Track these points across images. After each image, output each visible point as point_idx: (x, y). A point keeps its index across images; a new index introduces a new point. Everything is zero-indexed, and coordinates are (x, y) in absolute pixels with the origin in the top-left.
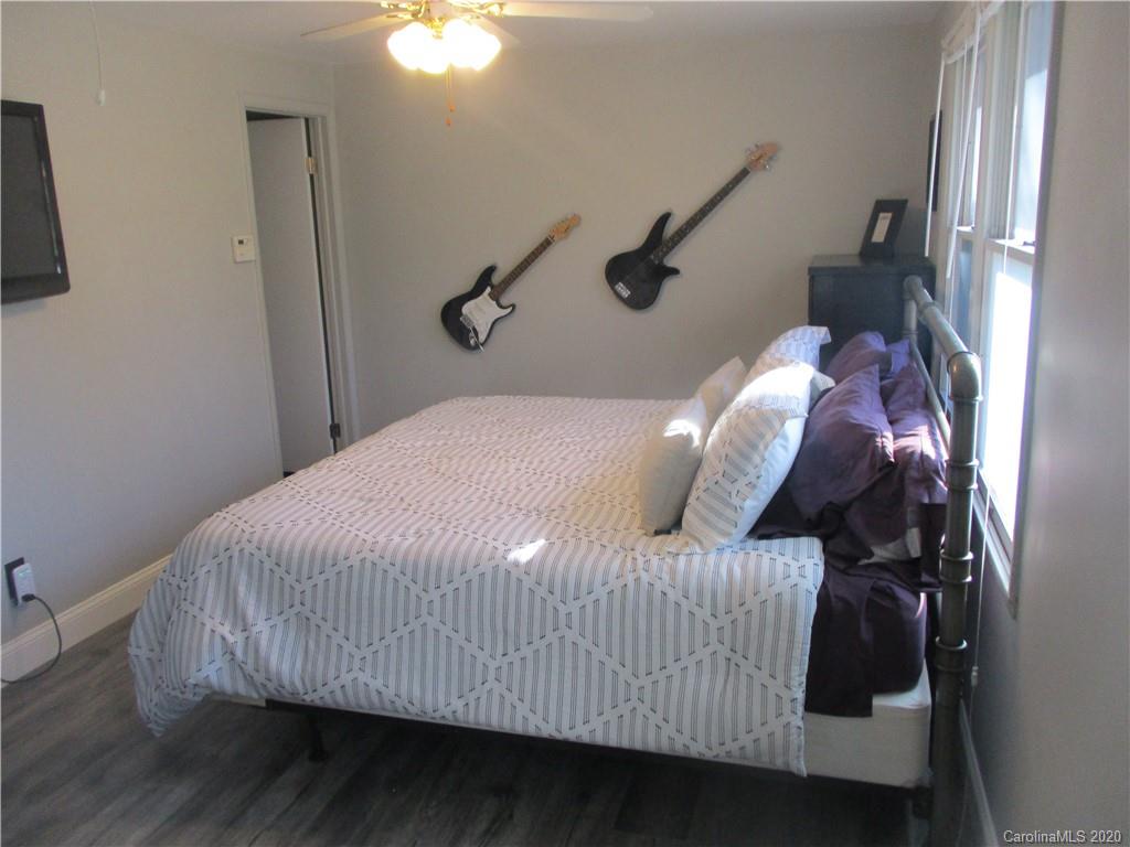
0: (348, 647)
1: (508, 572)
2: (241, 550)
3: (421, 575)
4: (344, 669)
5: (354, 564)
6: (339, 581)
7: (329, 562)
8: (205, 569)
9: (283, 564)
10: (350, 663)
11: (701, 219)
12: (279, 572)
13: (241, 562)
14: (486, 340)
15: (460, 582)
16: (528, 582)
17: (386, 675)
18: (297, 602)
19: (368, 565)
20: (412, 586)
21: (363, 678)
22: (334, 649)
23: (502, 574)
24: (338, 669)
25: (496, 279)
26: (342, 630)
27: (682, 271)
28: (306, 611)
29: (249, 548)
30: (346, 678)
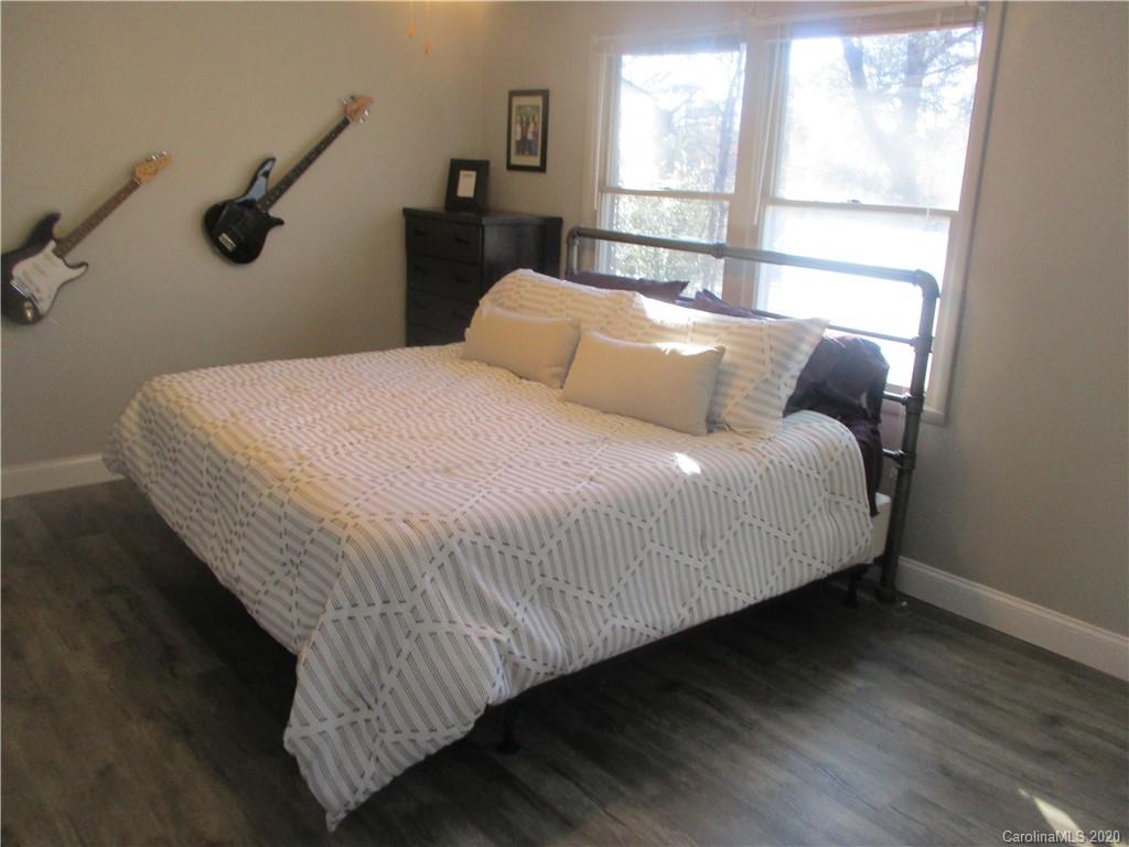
0: (595, 600)
1: (695, 483)
2: (460, 542)
3: (635, 506)
4: (601, 623)
5: (578, 517)
6: (570, 539)
7: (554, 523)
8: (428, 578)
9: (511, 541)
10: (602, 613)
11: (306, 168)
12: (509, 552)
13: (466, 556)
14: (50, 309)
15: (666, 504)
16: (711, 487)
17: (633, 612)
18: (537, 574)
19: (590, 514)
20: (632, 520)
21: (619, 622)
22: (585, 607)
23: (691, 486)
24: (596, 625)
25: (59, 229)
26: (585, 587)
27: (286, 221)
28: (549, 581)
29: (468, 537)
30: (606, 630)
